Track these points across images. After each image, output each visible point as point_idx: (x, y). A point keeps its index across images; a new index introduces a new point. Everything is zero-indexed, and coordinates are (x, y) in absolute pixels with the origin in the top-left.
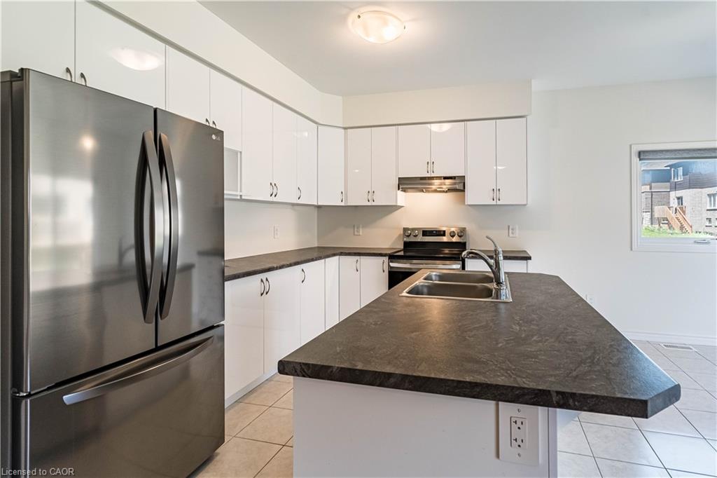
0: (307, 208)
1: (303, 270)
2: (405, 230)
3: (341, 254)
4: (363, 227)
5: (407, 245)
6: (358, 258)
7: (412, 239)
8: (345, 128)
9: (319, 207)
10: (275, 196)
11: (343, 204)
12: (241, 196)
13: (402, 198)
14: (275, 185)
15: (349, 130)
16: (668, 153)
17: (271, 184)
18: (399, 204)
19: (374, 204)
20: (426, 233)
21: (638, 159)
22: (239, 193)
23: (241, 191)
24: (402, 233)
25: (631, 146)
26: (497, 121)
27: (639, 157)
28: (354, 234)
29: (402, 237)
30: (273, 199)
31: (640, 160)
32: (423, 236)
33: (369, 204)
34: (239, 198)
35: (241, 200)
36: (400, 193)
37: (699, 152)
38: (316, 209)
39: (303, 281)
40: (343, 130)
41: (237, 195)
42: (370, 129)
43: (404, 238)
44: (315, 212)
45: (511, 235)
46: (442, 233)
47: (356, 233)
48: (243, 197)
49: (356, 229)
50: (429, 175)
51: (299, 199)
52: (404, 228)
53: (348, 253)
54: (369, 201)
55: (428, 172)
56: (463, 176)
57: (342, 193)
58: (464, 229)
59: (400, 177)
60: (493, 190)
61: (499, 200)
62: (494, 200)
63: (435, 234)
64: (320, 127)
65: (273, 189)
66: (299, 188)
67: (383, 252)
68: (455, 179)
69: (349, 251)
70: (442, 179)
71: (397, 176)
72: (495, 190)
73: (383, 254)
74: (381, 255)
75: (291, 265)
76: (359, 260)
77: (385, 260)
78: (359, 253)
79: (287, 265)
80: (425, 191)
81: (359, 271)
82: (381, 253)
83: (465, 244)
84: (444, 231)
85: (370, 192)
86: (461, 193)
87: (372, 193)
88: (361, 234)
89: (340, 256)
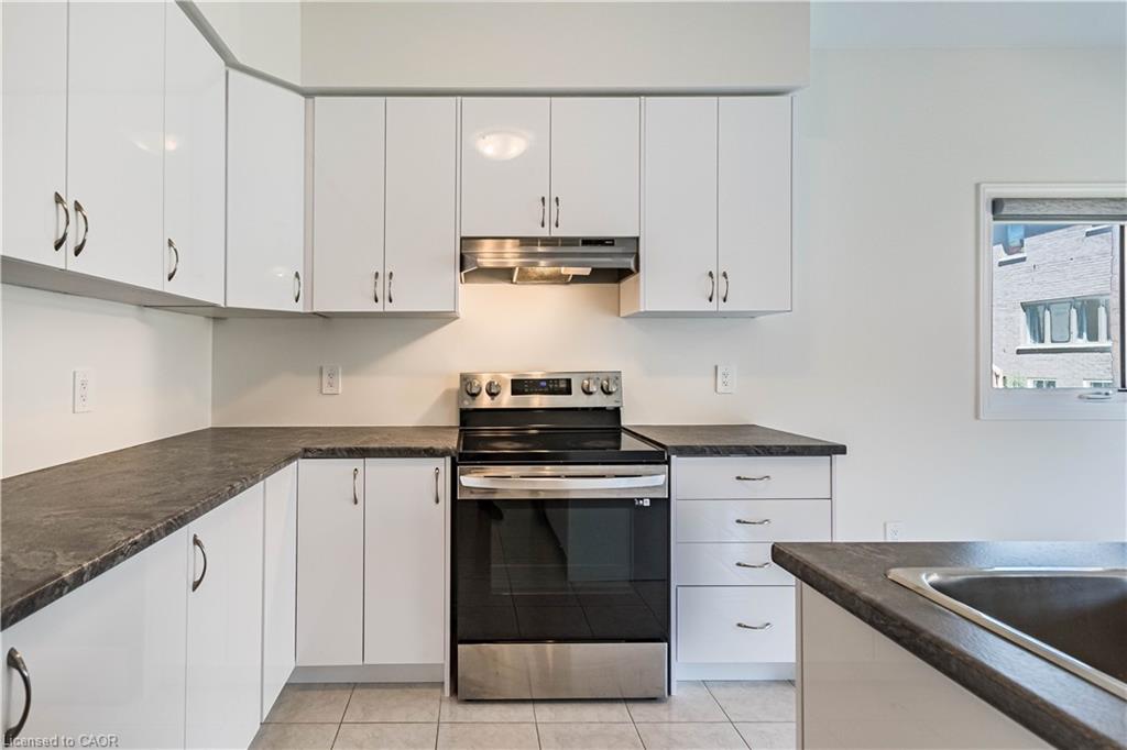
1: (196, 542)
2: (464, 378)
3: (307, 453)
4: (346, 373)
5: (468, 417)
6: (357, 463)
7: (485, 402)
8: (308, 94)
10: (78, 251)
11: (299, 308)
14: (77, 205)
15: (317, 98)
16: (1055, 205)
17: (58, 199)
19: (390, 308)
20: (519, 387)
21: (991, 216)
24: (457, 386)
25: (977, 186)
26: (721, 98)
27: (994, 212)
28: (322, 393)
29: (457, 397)
30: (61, 260)
31: (994, 219)
32: (514, 393)
33: (378, 308)
37: (1112, 204)
38: (211, 322)
39: (196, 585)
40: (303, 99)
42: (381, 100)
43: (461, 400)
45: (721, 388)
46: (563, 385)
47: (326, 391)
49: (325, 377)
50: (544, 233)
51: (170, 279)
52: (461, 375)
53: (328, 450)
54: (376, 301)
55: (543, 225)
56: (634, 238)
57: (297, 275)
58: (617, 376)
59: (463, 235)
60: (711, 274)
61: (725, 300)
62: (711, 300)
63: (546, 390)
64: (232, 72)
65: (68, 223)
66: (170, 243)
67: (435, 447)
68: (613, 245)
69: (329, 442)
70: (578, 245)
71: (458, 233)
72: (715, 275)
73: (438, 450)
74: (431, 453)
75: (150, 540)
76: (361, 469)
77: (442, 469)
78: (363, 449)
79: (136, 543)
80: (514, 280)
81: (360, 501)
82: (431, 448)
83: (617, 411)
84: (569, 381)
85: (381, 275)
86: (621, 285)
87: (387, 278)
88: (340, 391)
89: (300, 461)
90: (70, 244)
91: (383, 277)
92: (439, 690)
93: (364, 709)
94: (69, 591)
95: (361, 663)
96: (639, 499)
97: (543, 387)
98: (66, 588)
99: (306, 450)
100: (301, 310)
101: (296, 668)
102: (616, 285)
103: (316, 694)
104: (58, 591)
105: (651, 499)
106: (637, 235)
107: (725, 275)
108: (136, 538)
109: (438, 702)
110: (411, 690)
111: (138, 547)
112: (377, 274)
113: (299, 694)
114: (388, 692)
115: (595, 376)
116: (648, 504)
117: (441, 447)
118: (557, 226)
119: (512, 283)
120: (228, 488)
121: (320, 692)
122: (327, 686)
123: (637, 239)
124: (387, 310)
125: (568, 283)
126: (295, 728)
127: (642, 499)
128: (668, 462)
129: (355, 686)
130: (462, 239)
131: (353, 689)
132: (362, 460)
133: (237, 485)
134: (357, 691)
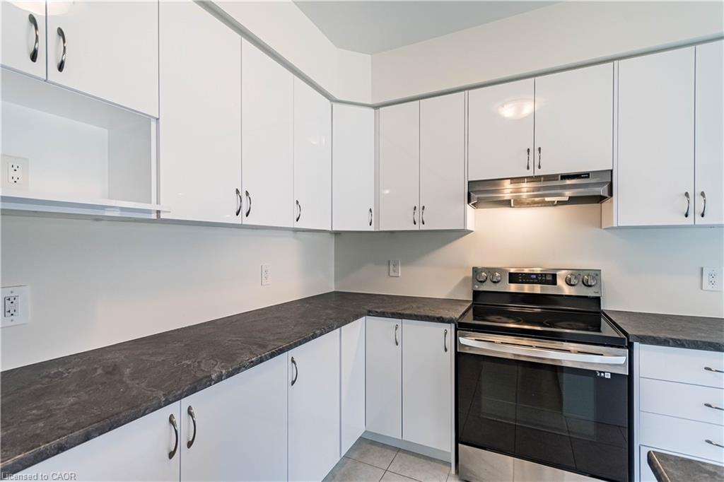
0: (316, 235)
1: (293, 361)
2: (476, 271)
3: (370, 313)
4: (403, 265)
5: (479, 296)
6: (398, 321)
7: (489, 287)
8: (376, 107)
9: (337, 234)
10: (247, 214)
11: (372, 229)
12: (158, 212)
13: (475, 218)
14: (247, 193)
15: (381, 109)
17: (237, 191)
18: (469, 227)
19: (423, 227)
20: (514, 278)
22: (153, 206)
23: (158, 203)
24: (471, 274)
26: (698, 46)
28: (389, 274)
29: (471, 283)
30: (242, 220)
32: (511, 282)
33: (416, 228)
34: (154, 216)
35: (159, 221)
36: (470, 209)
38: (333, 236)
39: (293, 383)
40: (373, 110)
41: (149, 212)
42: (416, 102)
43: (474, 285)
44: (331, 241)
45: (706, 286)
46: (549, 278)
47: (392, 274)
48: (163, 216)
49: (391, 267)
50: (530, 173)
51: (297, 221)
52: (473, 268)
53: (381, 312)
54: (415, 223)
55: (528, 168)
56: (609, 170)
57: (371, 210)
58: (597, 274)
59: (470, 180)
60: (687, 194)
61: (703, 215)
62: (686, 216)
63: (536, 281)
64: (335, 105)
65: (241, 201)
66: (297, 202)
67: (444, 316)
68: (588, 177)
69: (382, 307)
70: (558, 180)
71: (466, 178)
72: (691, 195)
73: (446, 319)
74: (441, 320)
75: (261, 361)
76: (400, 325)
77: (449, 331)
78: (400, 314)
79: (252, 362)
80: (512, 205)
81: (400, 344)
82: (441, 317)
83: (598, 300)
84: (554, 276)
85: (417, 208)
86: (603, 204)
87: (421, 209)
88: (400, 275)
89: (368, 317)
90: (244, 211)
91: (419, 209)
92: (448, 468)
93: (400, 466)
94: (215, 383)
95: (400, 438)
96: (600, 372)
97: (534, 279)
98: (213, 382)
99: (369, 311)
100: (373, 230)
101: (366, 431)
102: (599, 204)
103: (377, 448)
104: (208, 383)
105: (611, 373)
106: (611, 168)
107: (703, 194)
108: (253, 359)
109: (447, 476)
110: (430, 462)
111: (253, 364)
112: (415, 207)
113: (369, 446)
114: (417, 460)
115: (577, 272)
116: (609, 377)
117: (448, 317)
118: (539, 167)
119: (511, 207)
120: (312, 334)
121: (380, 449)
122: (384, 446)
123: (612, 171)
124: (421, 229)
125: (555, 205)
126: (362, 465)
127: (604, 372)
128: (630, 347)
129: (399, 450)
130: (469, 182)
131: (398, 452)
132: (400, 320)
133: (318, 332)
134: (399, 454)
